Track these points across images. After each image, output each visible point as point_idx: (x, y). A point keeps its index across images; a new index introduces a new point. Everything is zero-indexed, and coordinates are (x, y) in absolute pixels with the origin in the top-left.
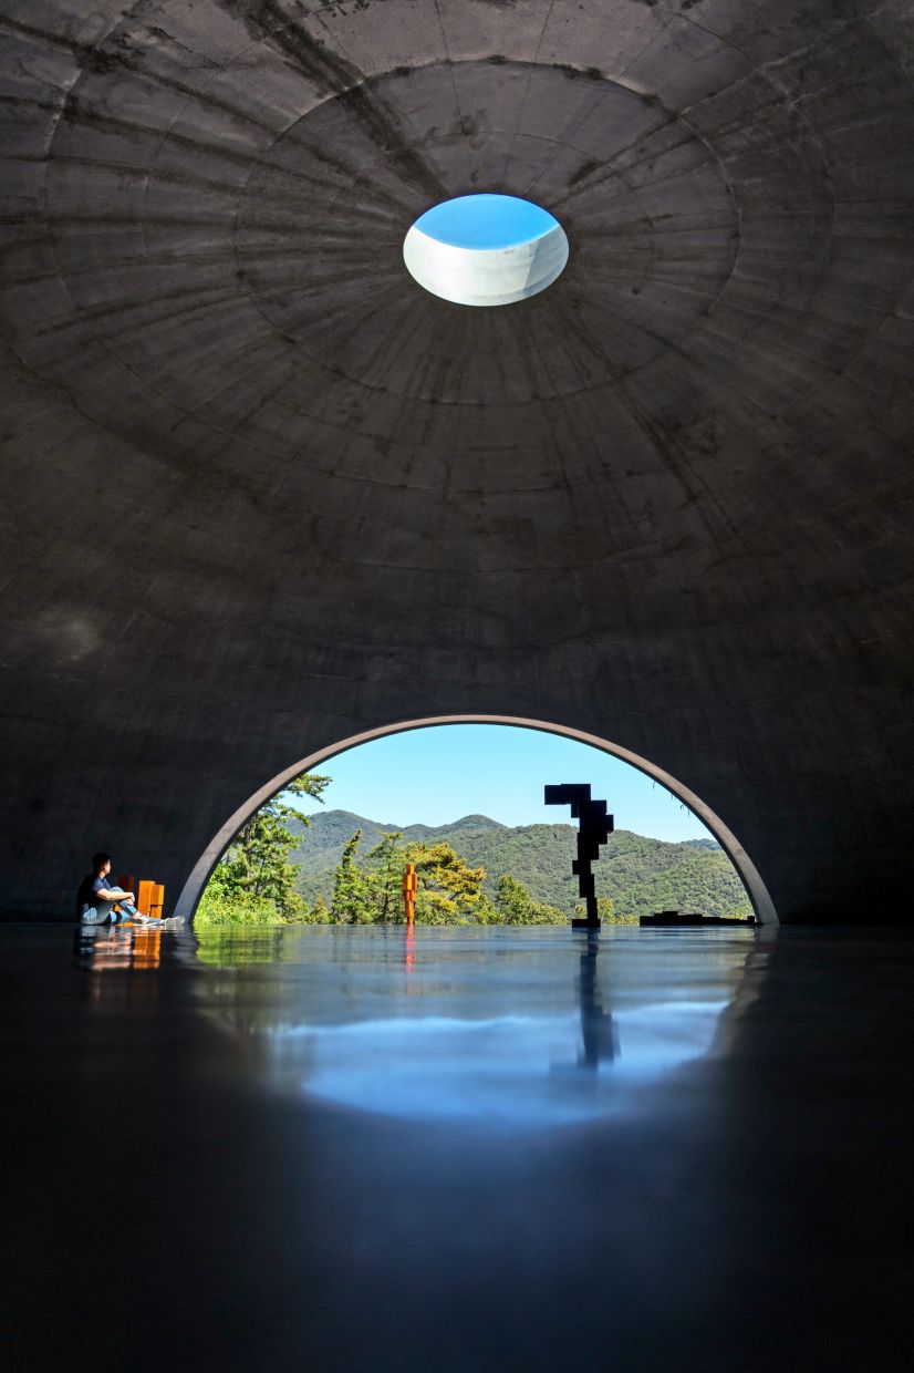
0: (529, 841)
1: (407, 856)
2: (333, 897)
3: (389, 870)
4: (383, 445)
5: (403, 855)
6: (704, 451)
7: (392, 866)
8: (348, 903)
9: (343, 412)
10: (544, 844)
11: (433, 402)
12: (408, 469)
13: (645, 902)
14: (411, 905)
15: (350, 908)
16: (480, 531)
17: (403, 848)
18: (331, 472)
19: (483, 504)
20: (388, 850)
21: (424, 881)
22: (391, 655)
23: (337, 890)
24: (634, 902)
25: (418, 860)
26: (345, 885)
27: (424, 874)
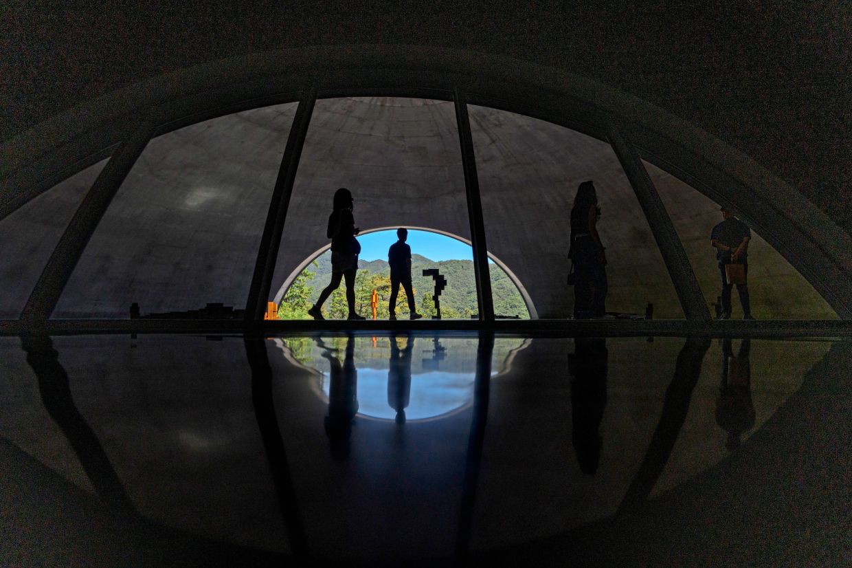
0: (447, 270)
1: (372, 282)
2: (331, 305)
3: (363, 290)
4: (361, 120)
5: (370, 282)
6: (496, 125)
7: (364, 288)
8: (340, 308)
9: (345, 109)
10: (455, 272)
11: (382, 105)
12: (372, 128)
13: (515, 306)
14: (375, 310)
15: (341, 310)
16: (403, 151)
17: (370, 278)
18: (339, 130)
19: (404, 141)
20: (361, 279)
21: (382, 296)
22: (365, 201)
23: (333, 301)
24: (509, 307)
25: (378, 285)
26: (338, 298)
27: (382, 292)
